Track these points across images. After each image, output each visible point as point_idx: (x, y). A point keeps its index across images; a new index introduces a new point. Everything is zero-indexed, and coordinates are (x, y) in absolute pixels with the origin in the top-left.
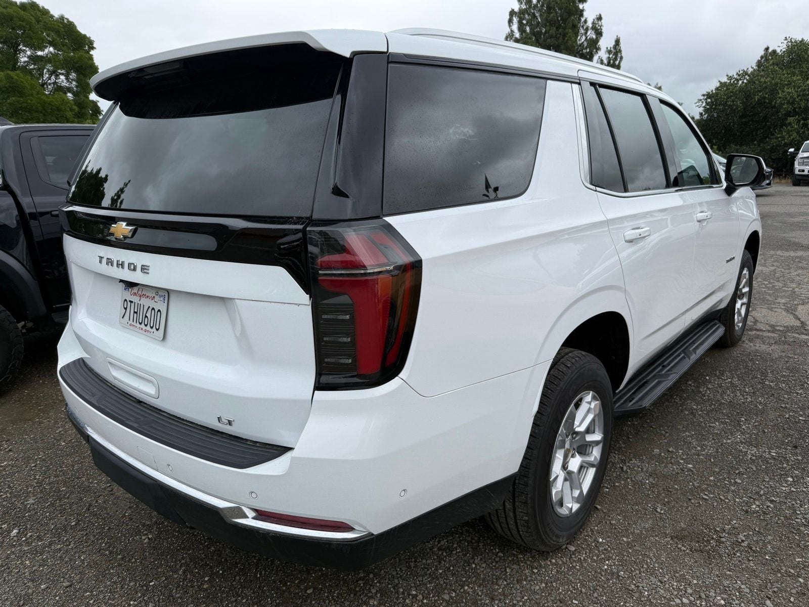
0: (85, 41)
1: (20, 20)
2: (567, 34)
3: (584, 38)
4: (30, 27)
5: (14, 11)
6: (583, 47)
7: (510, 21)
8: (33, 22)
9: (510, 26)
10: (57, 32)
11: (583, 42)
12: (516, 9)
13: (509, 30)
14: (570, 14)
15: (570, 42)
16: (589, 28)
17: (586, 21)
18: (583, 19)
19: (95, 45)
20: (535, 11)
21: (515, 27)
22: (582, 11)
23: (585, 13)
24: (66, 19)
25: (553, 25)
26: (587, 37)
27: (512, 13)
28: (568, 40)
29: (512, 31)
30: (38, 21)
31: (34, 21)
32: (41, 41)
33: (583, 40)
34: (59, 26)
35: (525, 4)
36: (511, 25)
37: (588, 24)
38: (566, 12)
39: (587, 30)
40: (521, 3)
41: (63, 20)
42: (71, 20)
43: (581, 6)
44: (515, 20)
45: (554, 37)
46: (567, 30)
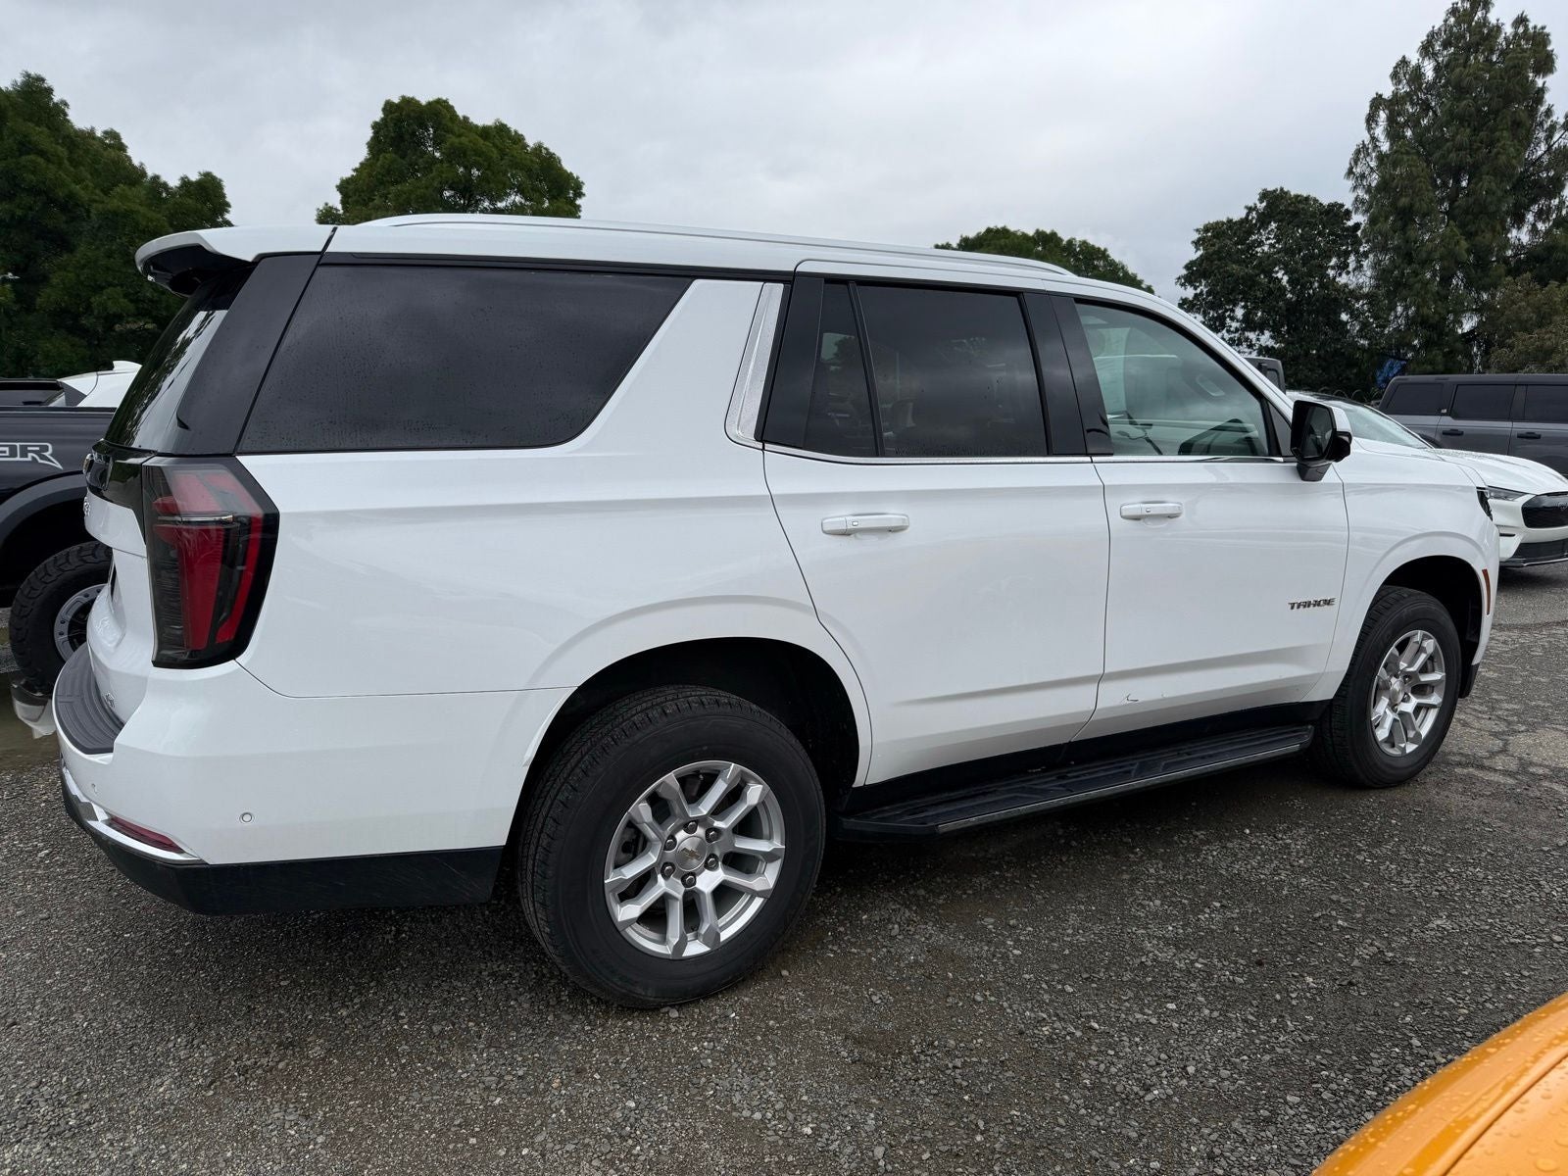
0: (569, 184)
1: (476, 155)
2: (1498, 140)
3: (1543, 147)
4: (489, 165)
5: (470, 141)
6: (1540, 166)
7: (1371, 120)
8: (495, 156)
9: (1369, 128)
10: (529, 171)
11: (1540, 157)
12: (1387, 94)
13: (1367, 138)
14: (1508, 99)
15: (1503, 158)
16: (1558, 127)
17: (1549, 113)
18: (1543, 109)
19: (584, 190)
20: (1429, 96)
21: (1380, 131)
22: (1542, 91)
23: (1547, 96)
24: (546, 149)
25: (1466, 124)
26: (1550, 147)
27: (1377, 103)
28: (1498, 153)
29: (1374, 139)
30: (503, 153)
31: (495, 154)
32: (501, 186)
33: (1540, 153)
34: (532, 161)
35: (1408, 83)
36: (1373, 126)
37: (1554, 118)
38: (1499, 96)
39: (1552, 129)
40: (1400, 82)
41: (541, 151)
42: (552, 150)
43: (1540, 82)
44: (1383, 115)
45: (1466, 149)
46: (1498, 134)
